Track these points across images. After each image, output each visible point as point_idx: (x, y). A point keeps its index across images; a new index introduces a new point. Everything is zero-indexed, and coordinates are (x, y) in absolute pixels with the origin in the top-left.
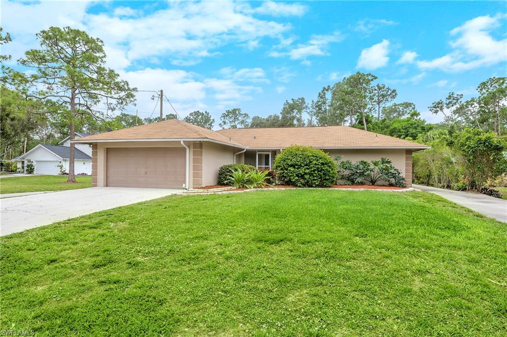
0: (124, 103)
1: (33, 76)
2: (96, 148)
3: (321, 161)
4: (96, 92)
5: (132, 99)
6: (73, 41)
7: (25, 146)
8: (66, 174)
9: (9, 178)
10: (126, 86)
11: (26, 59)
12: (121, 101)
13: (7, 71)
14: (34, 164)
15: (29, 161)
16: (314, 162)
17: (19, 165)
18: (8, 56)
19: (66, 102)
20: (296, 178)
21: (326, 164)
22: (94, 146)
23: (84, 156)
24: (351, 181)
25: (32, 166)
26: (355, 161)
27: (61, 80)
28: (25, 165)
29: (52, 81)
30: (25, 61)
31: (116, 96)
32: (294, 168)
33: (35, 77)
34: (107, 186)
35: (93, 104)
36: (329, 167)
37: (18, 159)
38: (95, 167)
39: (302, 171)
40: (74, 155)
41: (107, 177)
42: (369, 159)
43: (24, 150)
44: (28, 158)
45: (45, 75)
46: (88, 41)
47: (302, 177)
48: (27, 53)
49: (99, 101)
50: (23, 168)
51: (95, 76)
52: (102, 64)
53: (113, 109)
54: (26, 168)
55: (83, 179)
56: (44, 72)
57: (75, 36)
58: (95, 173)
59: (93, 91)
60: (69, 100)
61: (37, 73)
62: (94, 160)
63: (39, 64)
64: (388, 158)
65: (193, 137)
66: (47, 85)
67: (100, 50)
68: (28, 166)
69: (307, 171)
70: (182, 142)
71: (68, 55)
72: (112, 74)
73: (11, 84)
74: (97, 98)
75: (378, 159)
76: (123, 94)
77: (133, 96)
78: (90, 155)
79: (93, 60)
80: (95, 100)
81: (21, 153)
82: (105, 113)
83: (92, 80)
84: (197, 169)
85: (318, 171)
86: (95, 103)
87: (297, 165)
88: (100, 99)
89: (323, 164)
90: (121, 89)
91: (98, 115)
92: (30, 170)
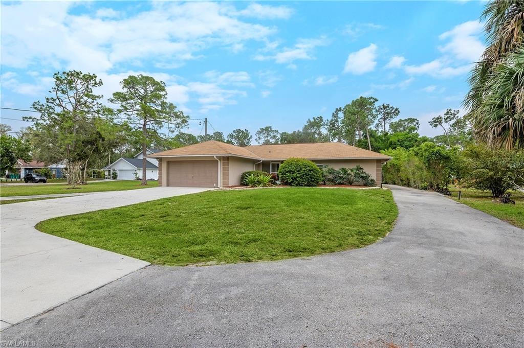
0: (181, 127)
1: (118, 110)
2: (161, 161)
3: (308, 168)
4: (161, 120)
5: (186, 124)
6: (145, 84)
7: (109, 159)
8: (140, 179)
9: (101, 182)
10: (181, 115)
11: (113, 98)
12: (178, 126)
13: (100, 106)
14: (117, 172)
15: (114, 170)
16: (304, 169)
17: (107, 173)
18: (101, 96)
19: (140, 128)
20: (291, 180)
21: (312, 170)
22: (160, 160)
23: (153, 167)
24: (333, 182)
25: (116, 173)
26: (337, 168)
27: (137, 112)
28: (111, 173)
29: (130, 113)
30: (113, 100)
31: (175, 122)
32: (290, 173)
33: (120, 111)
34: (168, 186)
35: (158, 128)
36: (314, 172)
37: (107, 168)
38: (160, 174)
39: (295, 175)
40: (146, 165)
41: (168, 180)
42: (347, 167)
43: (108, 162)
44: (113, 168)
45: (126, 108)
46: (155, 83)
47: (295, 179)
48: (114, 94)
49: (162, 126)
50: (109, 175)
51: (159, 108)
52: (165, 99)
53: (173, 132)
54: (111, 175)
55: (151, 183)
56: (125, 107)
57: (146, 80)
58: (160, 177)
59: (158, 119)
60: (142, 126)
61: (120, 108)
62: (160, 169)
63: (122, 102)
64: (361, 166)
65: (223, 153)
66: (127, 116)
67: (163, 90)
68: (113, 174)
69: (298, 175)
70: (215, 157)
71: (141, 94)
72: (172, 106)
73: (102, 115)
74: (161, 124)
75: (354, 166)
76: (179, 121)
77: (186, 122)
78: (157, 165)
79: (159, 97)
80: (160, 125)
81: (107, 164)
82: (167, 135)
83: (157, 111)
84: (226, 174)
85: (307, 175)
86: (160, 128)
87: (292, 171)
88: (163, 125)
89: (309, 170)
90: (178, 117)
91: (162, 136)
92: (115, 177)
